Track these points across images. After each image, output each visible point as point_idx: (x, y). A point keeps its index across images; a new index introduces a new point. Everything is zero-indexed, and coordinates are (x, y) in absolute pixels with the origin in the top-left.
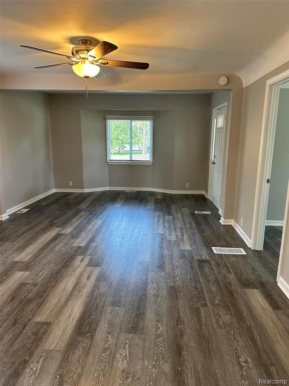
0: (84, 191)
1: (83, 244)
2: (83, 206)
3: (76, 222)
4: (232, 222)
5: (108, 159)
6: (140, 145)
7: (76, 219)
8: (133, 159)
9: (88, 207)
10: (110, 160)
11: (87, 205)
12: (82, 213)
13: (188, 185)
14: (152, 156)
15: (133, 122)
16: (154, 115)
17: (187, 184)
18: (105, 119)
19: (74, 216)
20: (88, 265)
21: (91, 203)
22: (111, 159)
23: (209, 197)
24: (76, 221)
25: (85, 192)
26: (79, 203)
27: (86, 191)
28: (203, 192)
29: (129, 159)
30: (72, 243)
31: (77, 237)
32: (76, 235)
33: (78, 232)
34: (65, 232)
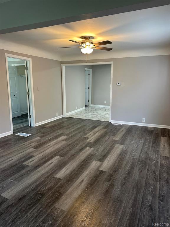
1: (88, 148)
20: (89, 138)
30: (93, 150)
31: (89, 155)
32: (89, 157)
33: (86, 161)
34: (97, 162)
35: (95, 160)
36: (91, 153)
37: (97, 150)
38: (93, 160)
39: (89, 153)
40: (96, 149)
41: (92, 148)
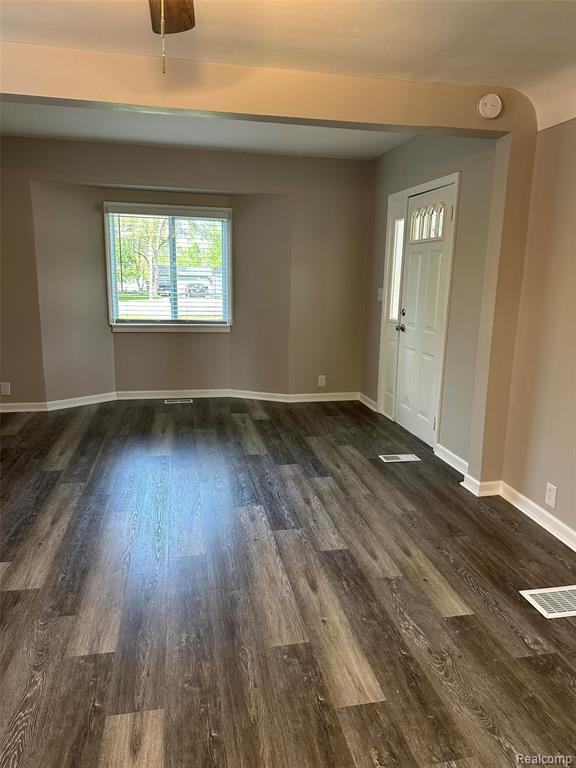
0: (46, 406)
1: (108, 646)
2: (59, 460)
3: (52, 532)
4: (501, 489)
5: (114, 317)
6: (141, 280)
7: (49, 519)
8: (179, 319)
9: (74, 463)
10: (118, 321)
11: (69, 454)
12: (63, 490)
13: (322, 380)
14: (229, 309)
15: (176, 221)
16: (235, 207)
17: (320, 377)
18: (101, 211)
19: (40, 503)
21: (79, 446)
22: (121, 318)
23: (379, 407)
24: (53, 523)
25: (49, 409)
26: (43, 450)
27: (53, 406)
28: (357, 396)
29: (170, 318)
30: (67, 641)
31: (77, 604)
32: (71, 596)
33: (74, 577)
34: (26, 585)
35: (38, 591)
36: (71, 618)
37: (43, 651)
38: (45, 587)
39: (82, 614)
40: (57, 660)
41: (84, 652)
